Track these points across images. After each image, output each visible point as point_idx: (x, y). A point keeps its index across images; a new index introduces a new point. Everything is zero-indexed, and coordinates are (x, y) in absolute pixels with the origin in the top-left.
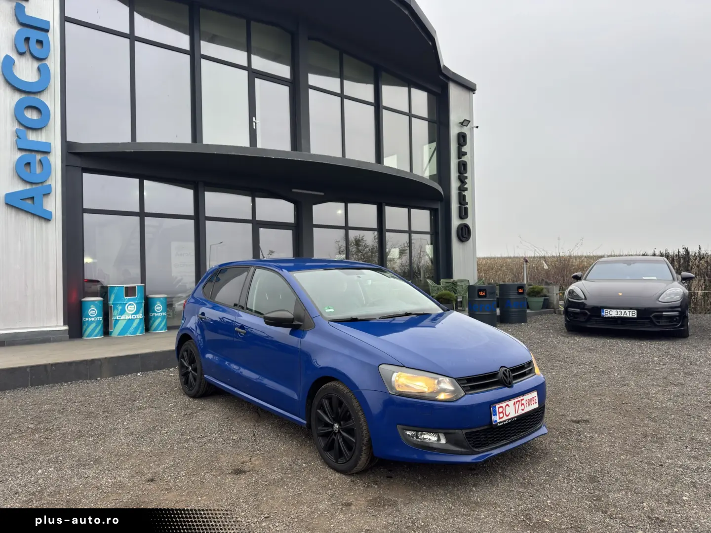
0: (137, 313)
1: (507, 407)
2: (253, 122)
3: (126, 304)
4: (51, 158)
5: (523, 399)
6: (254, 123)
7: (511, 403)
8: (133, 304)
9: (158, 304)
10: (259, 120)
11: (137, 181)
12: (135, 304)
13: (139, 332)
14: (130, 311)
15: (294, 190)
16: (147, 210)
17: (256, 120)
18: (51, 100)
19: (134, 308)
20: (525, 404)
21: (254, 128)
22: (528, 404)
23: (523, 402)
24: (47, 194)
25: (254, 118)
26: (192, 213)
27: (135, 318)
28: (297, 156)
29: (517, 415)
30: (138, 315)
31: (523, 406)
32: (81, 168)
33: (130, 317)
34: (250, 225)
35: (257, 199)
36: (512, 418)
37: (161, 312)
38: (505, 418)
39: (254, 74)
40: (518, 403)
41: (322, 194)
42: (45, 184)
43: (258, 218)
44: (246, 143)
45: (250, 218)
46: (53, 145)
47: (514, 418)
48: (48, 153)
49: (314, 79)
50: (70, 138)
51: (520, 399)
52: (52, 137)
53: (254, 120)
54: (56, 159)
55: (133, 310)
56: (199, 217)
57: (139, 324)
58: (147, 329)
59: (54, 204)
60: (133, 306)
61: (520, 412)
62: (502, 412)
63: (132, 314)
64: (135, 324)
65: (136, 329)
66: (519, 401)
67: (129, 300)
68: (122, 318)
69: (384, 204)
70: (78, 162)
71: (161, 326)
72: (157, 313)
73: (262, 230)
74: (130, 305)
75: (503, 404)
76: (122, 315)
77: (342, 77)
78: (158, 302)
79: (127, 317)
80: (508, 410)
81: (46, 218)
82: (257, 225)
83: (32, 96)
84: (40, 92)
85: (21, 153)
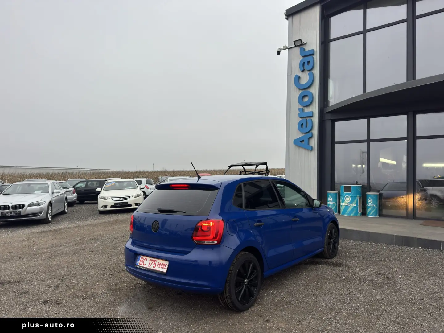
3: (345, 196)
4: (313, 119)
8: (348, 197)
9: (370, 199)
12: (350, 197)
19: (350, 199)
24: (311, 137)
42: (310, 132)
46: (314, 112)
48: (312, 116)
52: (315, 109)
54: (316, 120)
55: (348, 201)
59: (314, 143)
60: (349, 198)
63: (348, 203)
65: (350, 212)
67: (346, 194)
71: (371, 213)
72: (369, 204)
74: (347, 197)
81: (309, 149)
83: (306, 90)
84: (309, 87)
85: (300, 119)
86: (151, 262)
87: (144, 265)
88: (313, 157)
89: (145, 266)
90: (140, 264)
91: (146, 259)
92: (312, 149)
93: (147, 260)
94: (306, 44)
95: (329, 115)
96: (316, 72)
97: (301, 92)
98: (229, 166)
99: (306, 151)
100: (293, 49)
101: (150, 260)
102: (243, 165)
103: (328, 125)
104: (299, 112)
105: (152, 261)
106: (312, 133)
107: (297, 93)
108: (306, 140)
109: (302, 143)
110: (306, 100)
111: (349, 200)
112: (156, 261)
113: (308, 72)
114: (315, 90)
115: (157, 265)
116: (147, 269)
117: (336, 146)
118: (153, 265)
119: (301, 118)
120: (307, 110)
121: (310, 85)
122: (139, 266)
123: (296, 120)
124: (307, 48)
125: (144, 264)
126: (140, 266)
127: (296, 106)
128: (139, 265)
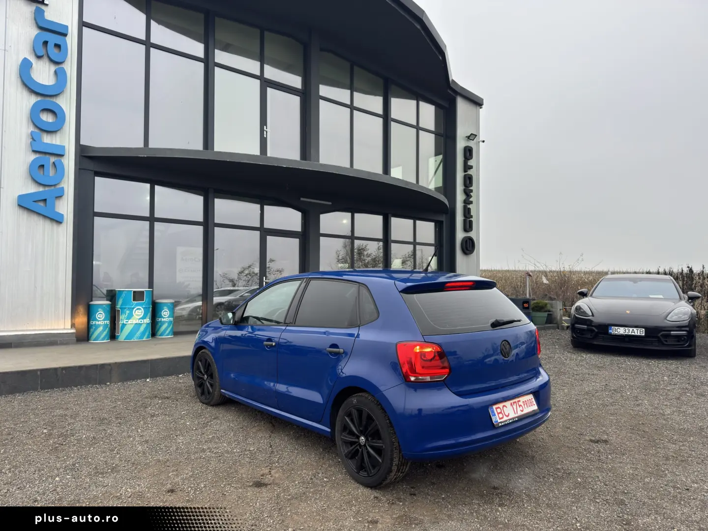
0: (143, 318)
2: (264, 130)
3: (134, 308)
4: (65, 161)
6: (265, 132)
8: (140, 309)
9: (166, 309)
10: (269, 129)
11: (148, 186)
13: (146, 336)
15: (302, 199)
16: (156, 215)
17: (266, 128)
18: (67, 103)
21: (265, 136)
24: (59, 197)
25: (265, 127)
26: (200, 218)
27: (142, 322)
28: (306, 166)
30: (145, 320)
32: (93, 172)
33: (138, 322)
34: (258, 233)
35: (265, 207)
37: (167, 317)
39: (266, 84)
41: (330, 203)
42: (58, 187)
43: (265, 226)
44: (256, 151)
45: (258, 225)
46: (67, 148)
48: (62, 156)
49: (325, 90)
50: (83, 142)
52: (66, 141)
53: (265, 129)
54: (69, 163)
55: (140, 315)
56: (208, 224)
57: (145, 329)
58: (154, 334)
59: (66, 207)
60: (140, 311)
63: (139, 319)
64: (142, 329)
65: (143, 334)
67: (137, 305)
68: (129, 322)
69: (390, 215)
70: (92, 166)
71: (167, 332)
72: (164, 318)
73: (269, 238)
74: (138, 309)
76: (129, 319)
77: (352, 89)
78: (165, 308)
79: (135, 322)
81: (57, 220)
82: (265, 232)
83: (48, 99)
84: (56, 96)
85: (35, 155)
86: (515, 407)
87: (508, 416)
88: (65, 235)
89: (511, 417)
90: (500, 419)
91: (504, 406)
92: (63, 220)
93: (506, 407)
101: (511, 403)
105: (515, 404)
106: (64, 189)
107: (25, 100)
108: (51, 201)
109: (39, 205)
111: (140, 313)
112: (519, 401)
115: (523, 406)
116: (517, 419)
117: (96, 220)
118: (519, 409)
119: (36, 152)
121: (60, 92)
122: (501, 422)
123: (25, 156)
125: (507, 414)
126: (503, 422)
128: (499, 421)
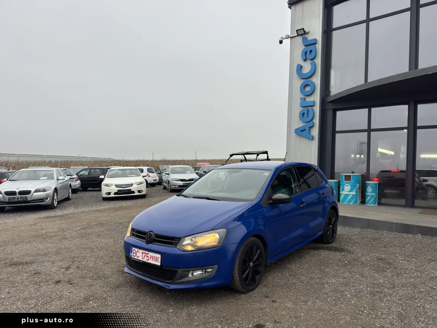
0: (351, 191)
1: (138, 252)
3: (345, 185)
5: (148, 254)
7: (141, 251)
8: (348, 186)
9: (369, 187)
12: (349, 186)
13: (352, 202)
14: (346, 189)
19: (349, 188)
20: (150, 258)
22: (151, 259)
23: (148, 255)
27: (350, 194)
29: (143, 260)
30: (351, 193)
31: (148, 257)
33: (346, 193)
36: (140, 260)
37: (370, 193)
38: (136, 257)
40: (145, 254)
46: (315, 101)
47: (141, 261)
48: (313, 106)
51: (147, 252)
52: (316, 98)
54: (317, 109)
57: (352, 198)
59: (315, 132)
60: (349, 187)
61: (145, 260)
62: (135, 253)
63: (348, 191)
64: (349, 197)
65: (350, 201)
66: (145, 253)
67: (346, 183)
68: (343, 193)
71: (370, 202)
72: (368, 193)
74: (347, 186)
75: (137, 250)
76: (343, 191)
78: (369, 186)
79: (345, 193)
80: (138, 254)
83: (308, 79)
84: (311, 76)
85: (302, 109)
88: (314, 146)
92: (312, 139)
94: (308, 33)
95: (331, 104)
96: (318, 61)
97: (303, 81)
98: (230, 155)
99: (307, 141)
100: (296, 38)
102: (243, 154)
103: (330, 114)
104: (301, 102)
106: (313, 123)
107: (298, 83)
108: (307, 129)
109: (302, 132)
110: (308, 89)
113: (310, 62)
114: (317, 80)
117: (337, 135)
119: (303, 107)
120: (308, 99)
121: (312, 74)
123: (298, 109)
124: (310, 37)
127: (298, 95)
